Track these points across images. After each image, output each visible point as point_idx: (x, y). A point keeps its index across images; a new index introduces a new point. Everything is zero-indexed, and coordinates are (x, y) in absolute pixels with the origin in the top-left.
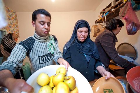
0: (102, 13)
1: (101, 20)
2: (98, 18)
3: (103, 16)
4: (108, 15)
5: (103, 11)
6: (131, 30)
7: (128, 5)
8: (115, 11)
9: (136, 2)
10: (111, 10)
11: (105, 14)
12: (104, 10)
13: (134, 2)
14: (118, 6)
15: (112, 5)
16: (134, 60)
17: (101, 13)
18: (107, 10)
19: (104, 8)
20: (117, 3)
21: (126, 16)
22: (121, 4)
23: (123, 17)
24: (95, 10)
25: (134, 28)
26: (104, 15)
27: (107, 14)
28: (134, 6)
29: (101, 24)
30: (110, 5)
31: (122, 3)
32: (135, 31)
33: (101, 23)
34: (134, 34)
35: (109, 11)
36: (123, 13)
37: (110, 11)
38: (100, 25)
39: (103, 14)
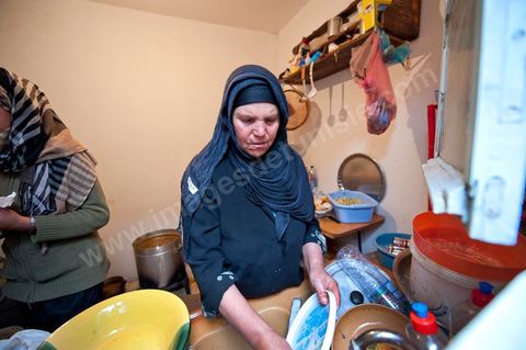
0: (300, 51)
1: (298, 74)
2: (289, 66)
3: (303, 63)
4: (319, 60)
5: (303, 46)
6: (377, 121)
7: (372, 43)
8: (340, 52)
9: (391, 40)
10: (327, 45)
11: (311, 56)
12: (307, 41)
13: (387, 37)
14: (346, 39)
15: (332, 32)
16: (379, 201)
17: (295, 51)
18: (315, 44)
19: (306, 36)
20: (345, 27)
21: (369, 79)
22: (356, 36)
23: (359, 77)
24: (277, 34)
25: (384, 117)
26: (308, 60)
27: (314, 57)
28: (386, 51)
29: (296, 87)
30: (324, 28)
31: (358, 31)
32: (385, 123)
33: (297, 83)
34: (384, 131)
35: (321, 50)
36: (360, 66)
37: (323, 48)
38: (294, 91)
39: (304, 53)
